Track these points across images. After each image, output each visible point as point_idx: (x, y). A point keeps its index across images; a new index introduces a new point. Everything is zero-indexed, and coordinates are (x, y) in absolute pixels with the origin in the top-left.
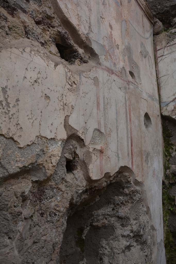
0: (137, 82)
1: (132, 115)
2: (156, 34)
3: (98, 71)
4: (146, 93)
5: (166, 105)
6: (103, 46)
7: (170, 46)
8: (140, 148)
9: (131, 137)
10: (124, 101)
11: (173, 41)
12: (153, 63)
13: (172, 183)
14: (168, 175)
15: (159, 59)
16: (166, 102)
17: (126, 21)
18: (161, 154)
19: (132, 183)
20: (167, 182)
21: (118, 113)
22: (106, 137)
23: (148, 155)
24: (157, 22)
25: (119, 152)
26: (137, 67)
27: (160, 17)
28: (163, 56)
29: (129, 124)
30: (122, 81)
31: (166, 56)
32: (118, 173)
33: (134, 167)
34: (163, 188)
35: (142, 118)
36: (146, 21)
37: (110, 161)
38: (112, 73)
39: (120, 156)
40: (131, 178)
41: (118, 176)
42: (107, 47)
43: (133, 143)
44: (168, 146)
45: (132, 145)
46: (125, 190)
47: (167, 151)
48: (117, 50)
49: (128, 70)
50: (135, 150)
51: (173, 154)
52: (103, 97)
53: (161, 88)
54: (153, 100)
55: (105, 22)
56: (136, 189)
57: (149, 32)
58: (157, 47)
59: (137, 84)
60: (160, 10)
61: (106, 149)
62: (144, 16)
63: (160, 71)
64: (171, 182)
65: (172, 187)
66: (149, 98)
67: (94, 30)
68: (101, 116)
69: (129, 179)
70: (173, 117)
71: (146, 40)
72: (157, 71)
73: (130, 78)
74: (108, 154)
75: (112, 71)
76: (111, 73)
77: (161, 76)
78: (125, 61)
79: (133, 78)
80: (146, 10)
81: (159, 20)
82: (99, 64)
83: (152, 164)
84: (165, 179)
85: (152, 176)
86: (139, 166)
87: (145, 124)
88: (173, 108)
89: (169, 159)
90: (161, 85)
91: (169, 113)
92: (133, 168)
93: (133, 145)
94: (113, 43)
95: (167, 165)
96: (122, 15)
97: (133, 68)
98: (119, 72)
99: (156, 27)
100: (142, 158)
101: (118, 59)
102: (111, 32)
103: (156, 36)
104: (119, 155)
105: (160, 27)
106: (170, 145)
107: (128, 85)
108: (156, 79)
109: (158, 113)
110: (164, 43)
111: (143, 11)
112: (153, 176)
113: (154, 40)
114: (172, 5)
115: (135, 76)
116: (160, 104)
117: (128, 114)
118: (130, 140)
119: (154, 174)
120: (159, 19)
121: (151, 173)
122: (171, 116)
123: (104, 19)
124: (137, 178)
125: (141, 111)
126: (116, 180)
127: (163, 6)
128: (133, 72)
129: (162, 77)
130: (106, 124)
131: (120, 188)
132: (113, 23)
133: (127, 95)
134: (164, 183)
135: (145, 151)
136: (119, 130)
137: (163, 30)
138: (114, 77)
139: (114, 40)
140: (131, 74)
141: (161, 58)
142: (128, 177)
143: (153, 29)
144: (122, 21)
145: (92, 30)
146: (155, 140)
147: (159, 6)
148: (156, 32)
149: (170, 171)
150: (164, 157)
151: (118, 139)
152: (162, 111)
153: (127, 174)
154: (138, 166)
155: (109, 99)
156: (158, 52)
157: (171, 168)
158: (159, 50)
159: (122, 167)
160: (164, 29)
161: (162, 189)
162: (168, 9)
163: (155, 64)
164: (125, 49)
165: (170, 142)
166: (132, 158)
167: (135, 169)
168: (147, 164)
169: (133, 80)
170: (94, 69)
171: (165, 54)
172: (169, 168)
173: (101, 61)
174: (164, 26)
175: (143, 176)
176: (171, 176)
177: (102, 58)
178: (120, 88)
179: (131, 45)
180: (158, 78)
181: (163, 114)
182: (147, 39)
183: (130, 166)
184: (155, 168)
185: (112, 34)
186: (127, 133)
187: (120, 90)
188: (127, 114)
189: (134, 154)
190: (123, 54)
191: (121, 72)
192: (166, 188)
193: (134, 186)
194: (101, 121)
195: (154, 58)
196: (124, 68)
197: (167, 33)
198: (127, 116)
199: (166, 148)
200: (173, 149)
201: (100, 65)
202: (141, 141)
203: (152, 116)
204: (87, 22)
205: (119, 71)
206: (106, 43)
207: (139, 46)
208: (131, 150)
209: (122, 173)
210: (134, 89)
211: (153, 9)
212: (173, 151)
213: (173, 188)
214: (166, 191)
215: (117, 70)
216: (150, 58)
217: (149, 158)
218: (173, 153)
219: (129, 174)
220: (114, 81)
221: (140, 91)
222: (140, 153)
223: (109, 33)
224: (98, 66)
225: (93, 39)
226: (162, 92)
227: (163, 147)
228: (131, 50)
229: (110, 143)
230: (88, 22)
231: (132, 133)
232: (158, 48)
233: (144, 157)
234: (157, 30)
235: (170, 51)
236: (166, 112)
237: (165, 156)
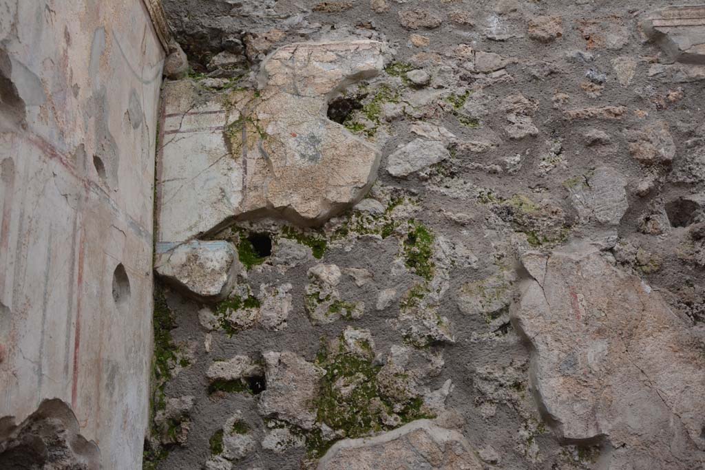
0: (109, 185)
1: (86, 266)
2: (169, 76)
3: (17, 145)
4: (126, 215)
5: (169, 250)
6: (40, 83)
7: (196, 113)
8: (96, 353)
9: (78, 323)
10: (70, 229)
11: (205, 106)
12: (151, 144)
13: (168, 444)
14: (158, 425)
15: (167, 138)
16: (169, 243)
17: (105, 31)
18: (144, 371)
19: (69, 446)
20: (155, 443)
21: (51, 259)
22: (13, 319)
23: (114, 370)
24: (175, 50)
25: (44, 361)
26: (114, 146)
27: (185, 40)
28: (176, 131)
29: (75, 288)
30: (73, 180)
31: (185, 135)
32: (32, 420)
33: (79, 400)
34: (146, 459)
35: (110, 277)
36: (151, 41)
37: (17, 383)
38: (52, 154)
39: (45, 371)
40: (67, 431)
41: (30, 428)
42: (50, 88)
43: (80, 340)
44: (163, 350)
45: (77, 345)
46: (45, 466)
47: (161, 362)
48: (73, 98)
49: (91, 152)
50: (84, 357)
51: (175, 372)
52: (19, 213)
53: (162, 207)
54: (140, 233)
55: (56, 21)
56: (78, 461)
57: (154, 68)
58: (167, 108)
59: (107, 192)
60: (186, 27)
61: (10, 350)
62: (149, 29)
63: (164, 166)
64: (165, 442)
65: (167, 455)
66: (131, 229)
67: (23, 35)
68: (8, 263)
69: (61, 436)
70: (182, 281)
71: (144, 85)
72: (157, 164)
73: (93, 174)
74: (14, 367)
75: (53, 149)
76: (49, 155)
77: (167, 179)
78: (87, 129)
79: (99, 175)
80: (155, 16)
81: (181, 47)
82: (23, 125)
83: (122, 395)
84: (152, 434)
85: (121, 426)
86: (90, 399)
87: (113, 291)
88: (184, 260)
89: (165, 383)
90: (162, 200)
91: (175, 270)
92: (74, 405)
93: (80, 344)
94: (66, 79)
95: (158, 398)
96: (100, 15)
97: (104, 150)
98: (69, 156)
99: (171, 61)
100: (99, 379)
101: (71, 123)
102: (65, 51)
103: (169, 82)
104: (43, 370)
105: (181, 63)
106: (170, 350)
107: (87, 190)
108: (153, 184)
109: (148, 267)
110: (184, 104)
111: (148, 17)
112: (123, 427)
113: (161, 90)
114: (213, 26)
115: (106, 169)
116: (154, 245)
117: (76, 263)
118: (73, 330)
119: (125, 422)
120: (182, 45)
121: (118, 418)
122: (178, 279)
123: (53, 14)
124: (83, 433)
125: (108, 258)
126: (23, 439)
127: (194, 21)
128: (102, 159)
129: (168, 181)
130: (19, 285)
131: (32, 463)
132: (75, 28)
133: (81, 214)
134: (149, 445)
135: (109, 361)
136: (50, 303)
137: (187, 73)
138: (55, 165)
139: (69, 73)
140: (98, 162)
141: (171, 136)
142: (59, 429)
143: (165, 62)
144: (97, 29)
145: (19, 36)
146: (134, 334)
147: (186, 16)
148: (170, 72)
149: (164, 414)
150: (151, 379)
151: (45, 327)
152: (158, 264)
153: (56, 421)
154: (87, 399)
155: (34, 220)
156: (166, 119)
157: (168, 406)
158: (170, 116)
159: (46, 402)
160: (190, 71)
161: (142, 461)
162: (205, 31)
163: (156, 147)
164: (93, 100)
165: (170, 342)
166: (75, 379)
167: (79, 409)
168: (111, 395)
169: (101, 179)
170: (8, 137)
171: (182, 130)
172: (162, 406)
173: (28, 119)
174: (189, 64)
175: (98, 425)
176: (166, 426)
177: (32, 112)
178: (66, 196)
179: (108, 92)
180: (157, 182)
181: (160, 271)
182: (147, 83)
183: (68, 399)
184: (129, 407)
185: (67, 56)
186: (69, 312)
187: (64, 201)
188: (73, 264)
189: (79, 368)
190: (86, 112)
191: (74, 157)
192: (151, 459)
193: (74, 454)
194: (5, 276)
195: (155, 132)
196: (84, 147)
197: (194, 84)
198: (72, 269)
199: (158, 357)
200: (174, 358)
201: (24, 129)
202: (100, 335)
203: (133, 274)
204: (8, 11)
205: (70, 153)
206: (48, 76)
207: (127, 97)
208: (73, 357)
209: (44, 418)
210: (99, 203)
211: (172, 18)
212: (176, 363)
213: (169, 456)
214: (152, 465)
215: (66, 149)
216: (146, 131)
217: (116, 380)
218: (175, 369)
219: (63, 422)
220: (55, 175)
221: (113, 208)
222: (96, 366)
223: (62, 52)
224: (19, 132)
225: (17, 57)
226: (164, 217)
227: (153, 353)
228: (105, 104)
229: (23, 336)
230: (12, 10)
231: (81, 313)
232: (169, 110)
233: (105, 376)
234: (175, 69)
235: (195, 126)
236: (167, 268)
237: (154, 375)
